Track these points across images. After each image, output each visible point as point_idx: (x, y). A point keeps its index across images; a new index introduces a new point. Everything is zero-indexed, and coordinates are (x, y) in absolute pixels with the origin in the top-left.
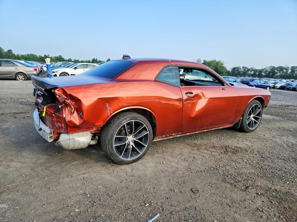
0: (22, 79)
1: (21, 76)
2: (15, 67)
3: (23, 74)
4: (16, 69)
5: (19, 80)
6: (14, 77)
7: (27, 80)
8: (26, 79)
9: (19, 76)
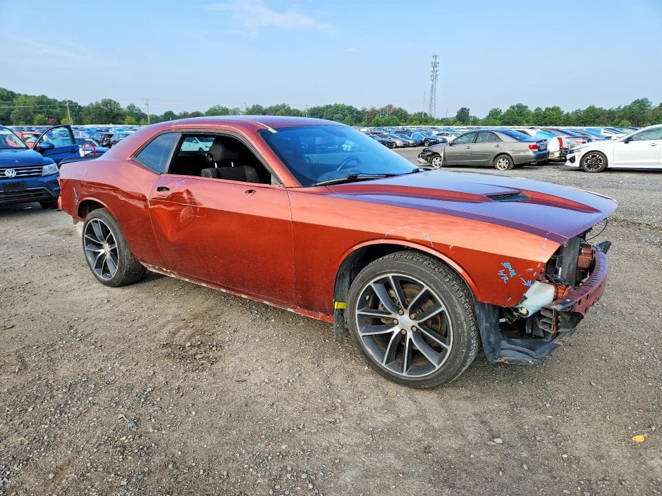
0: (504, 167)
1: (504, 160)
2: (495, 144)
3: (508, 157)
4: (498, 146)
5: (499, 168)
6: (491, 163)
7: (513, 169)
8: (512, 166)
9: (501, 160)
